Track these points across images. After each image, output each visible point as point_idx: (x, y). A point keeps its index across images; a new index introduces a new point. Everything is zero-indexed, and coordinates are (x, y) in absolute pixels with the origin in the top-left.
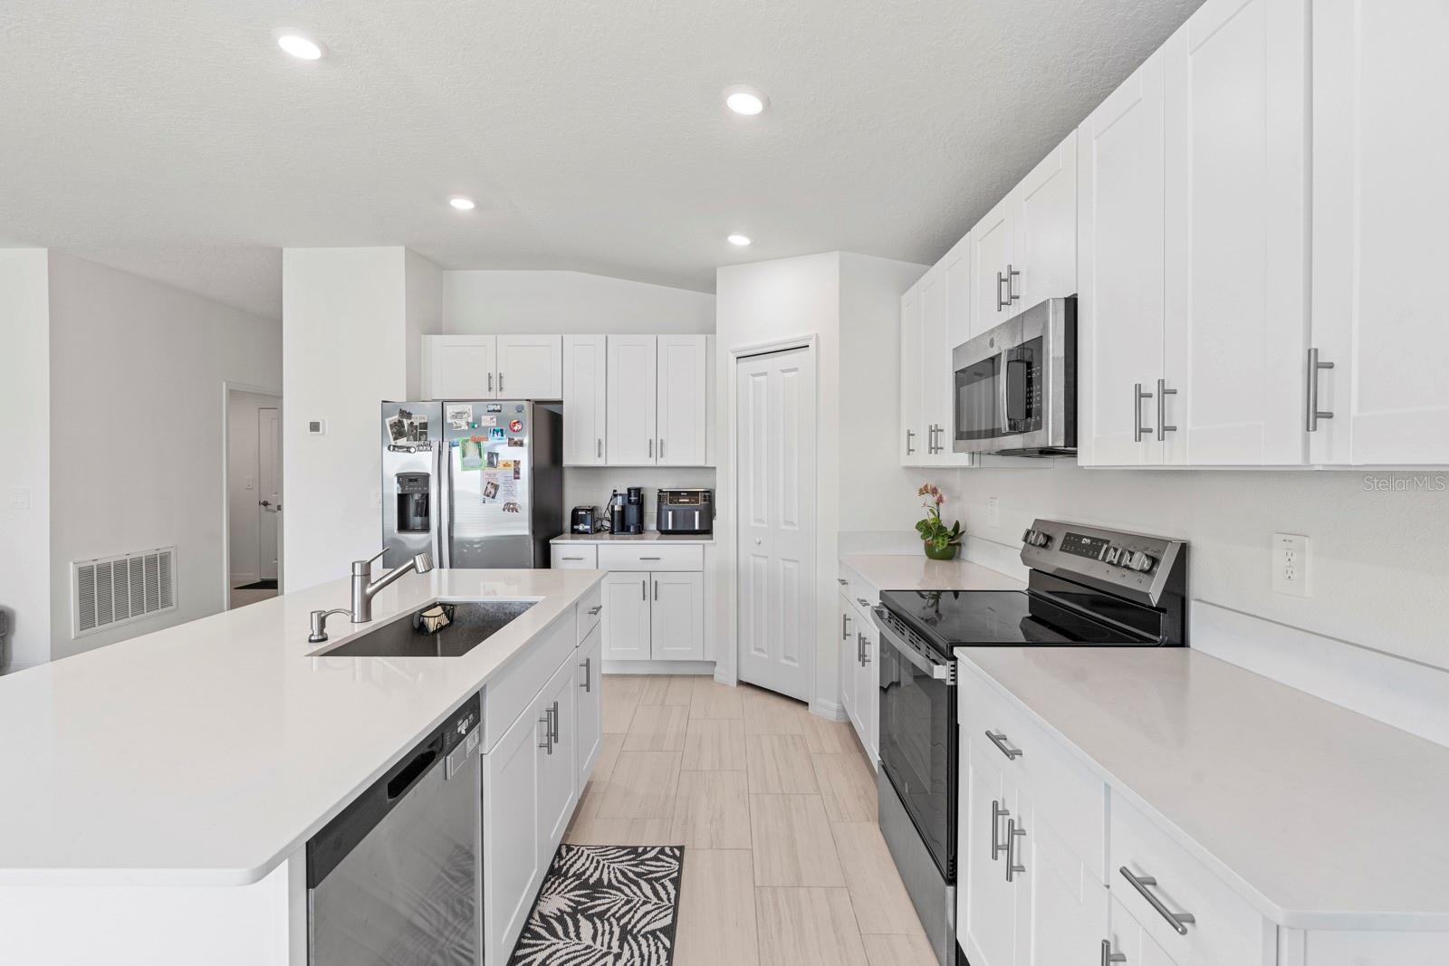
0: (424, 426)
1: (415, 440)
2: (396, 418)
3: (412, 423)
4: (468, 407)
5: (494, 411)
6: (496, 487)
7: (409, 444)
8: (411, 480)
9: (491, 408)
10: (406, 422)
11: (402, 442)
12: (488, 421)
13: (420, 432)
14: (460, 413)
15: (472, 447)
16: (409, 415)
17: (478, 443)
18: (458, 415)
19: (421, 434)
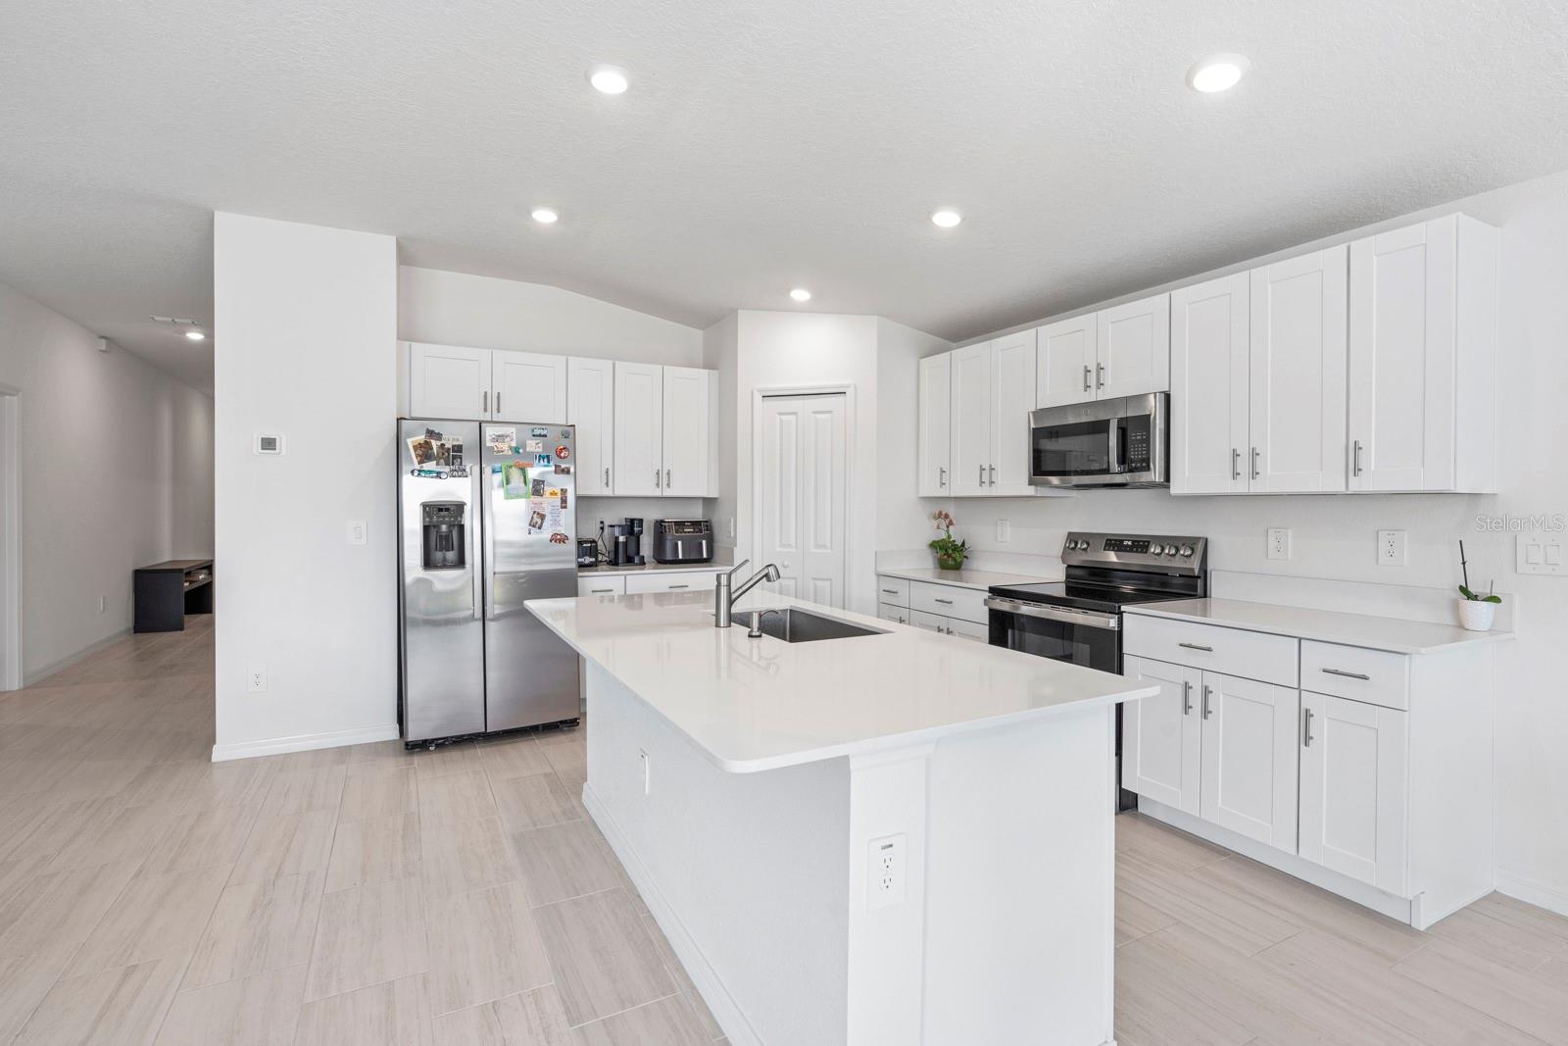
0: (458, 449)
1: (447, 464)
2: (421, 438)
3: (443, 445)
4: (511, 430)
5: (540, 435)
6: (542, 517)
7: (439, 469)
8: (440, 510)
9: (537, 432)
10: (435, 444)
11: (430, 465)
12: (533, 446)
13: (453, 456)
14: (502, 436)
15: (515, 474)
16: (439, 436)
17: (523, 470)
18: (499, 438)
19: (454, 457)
